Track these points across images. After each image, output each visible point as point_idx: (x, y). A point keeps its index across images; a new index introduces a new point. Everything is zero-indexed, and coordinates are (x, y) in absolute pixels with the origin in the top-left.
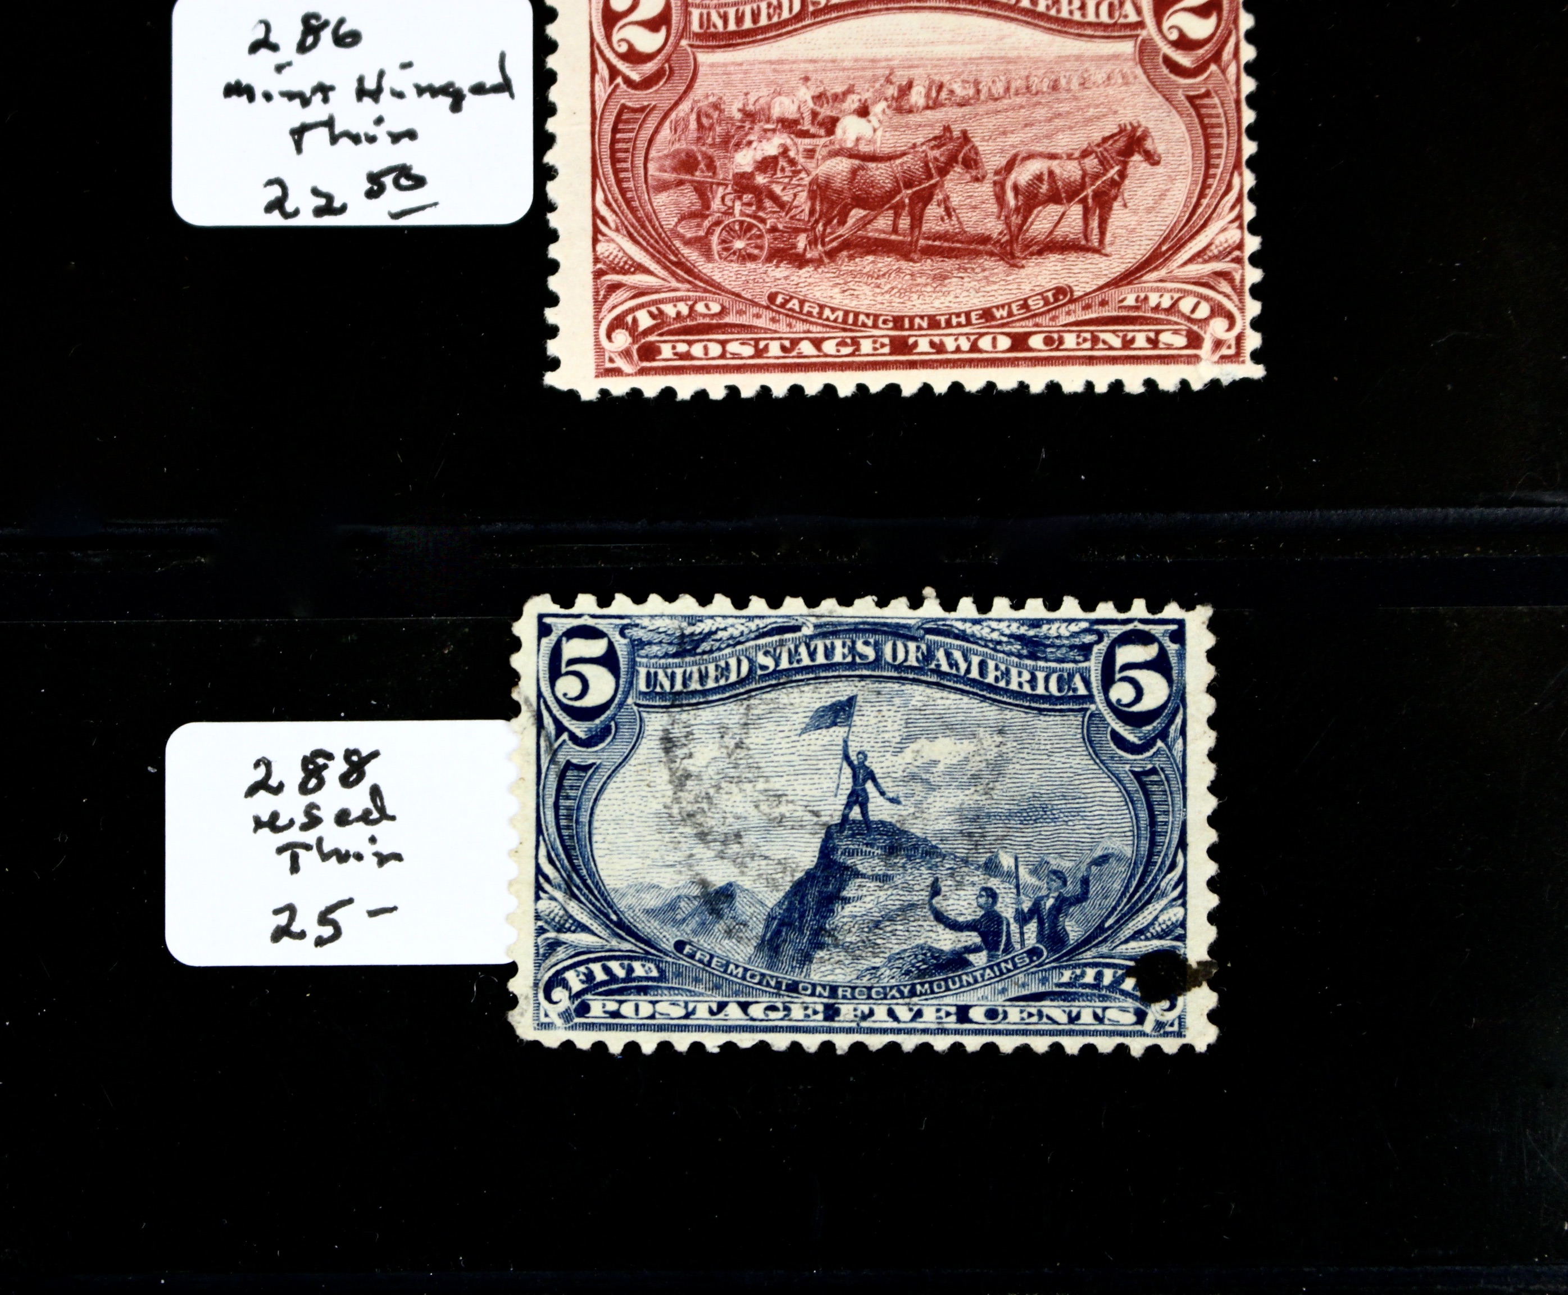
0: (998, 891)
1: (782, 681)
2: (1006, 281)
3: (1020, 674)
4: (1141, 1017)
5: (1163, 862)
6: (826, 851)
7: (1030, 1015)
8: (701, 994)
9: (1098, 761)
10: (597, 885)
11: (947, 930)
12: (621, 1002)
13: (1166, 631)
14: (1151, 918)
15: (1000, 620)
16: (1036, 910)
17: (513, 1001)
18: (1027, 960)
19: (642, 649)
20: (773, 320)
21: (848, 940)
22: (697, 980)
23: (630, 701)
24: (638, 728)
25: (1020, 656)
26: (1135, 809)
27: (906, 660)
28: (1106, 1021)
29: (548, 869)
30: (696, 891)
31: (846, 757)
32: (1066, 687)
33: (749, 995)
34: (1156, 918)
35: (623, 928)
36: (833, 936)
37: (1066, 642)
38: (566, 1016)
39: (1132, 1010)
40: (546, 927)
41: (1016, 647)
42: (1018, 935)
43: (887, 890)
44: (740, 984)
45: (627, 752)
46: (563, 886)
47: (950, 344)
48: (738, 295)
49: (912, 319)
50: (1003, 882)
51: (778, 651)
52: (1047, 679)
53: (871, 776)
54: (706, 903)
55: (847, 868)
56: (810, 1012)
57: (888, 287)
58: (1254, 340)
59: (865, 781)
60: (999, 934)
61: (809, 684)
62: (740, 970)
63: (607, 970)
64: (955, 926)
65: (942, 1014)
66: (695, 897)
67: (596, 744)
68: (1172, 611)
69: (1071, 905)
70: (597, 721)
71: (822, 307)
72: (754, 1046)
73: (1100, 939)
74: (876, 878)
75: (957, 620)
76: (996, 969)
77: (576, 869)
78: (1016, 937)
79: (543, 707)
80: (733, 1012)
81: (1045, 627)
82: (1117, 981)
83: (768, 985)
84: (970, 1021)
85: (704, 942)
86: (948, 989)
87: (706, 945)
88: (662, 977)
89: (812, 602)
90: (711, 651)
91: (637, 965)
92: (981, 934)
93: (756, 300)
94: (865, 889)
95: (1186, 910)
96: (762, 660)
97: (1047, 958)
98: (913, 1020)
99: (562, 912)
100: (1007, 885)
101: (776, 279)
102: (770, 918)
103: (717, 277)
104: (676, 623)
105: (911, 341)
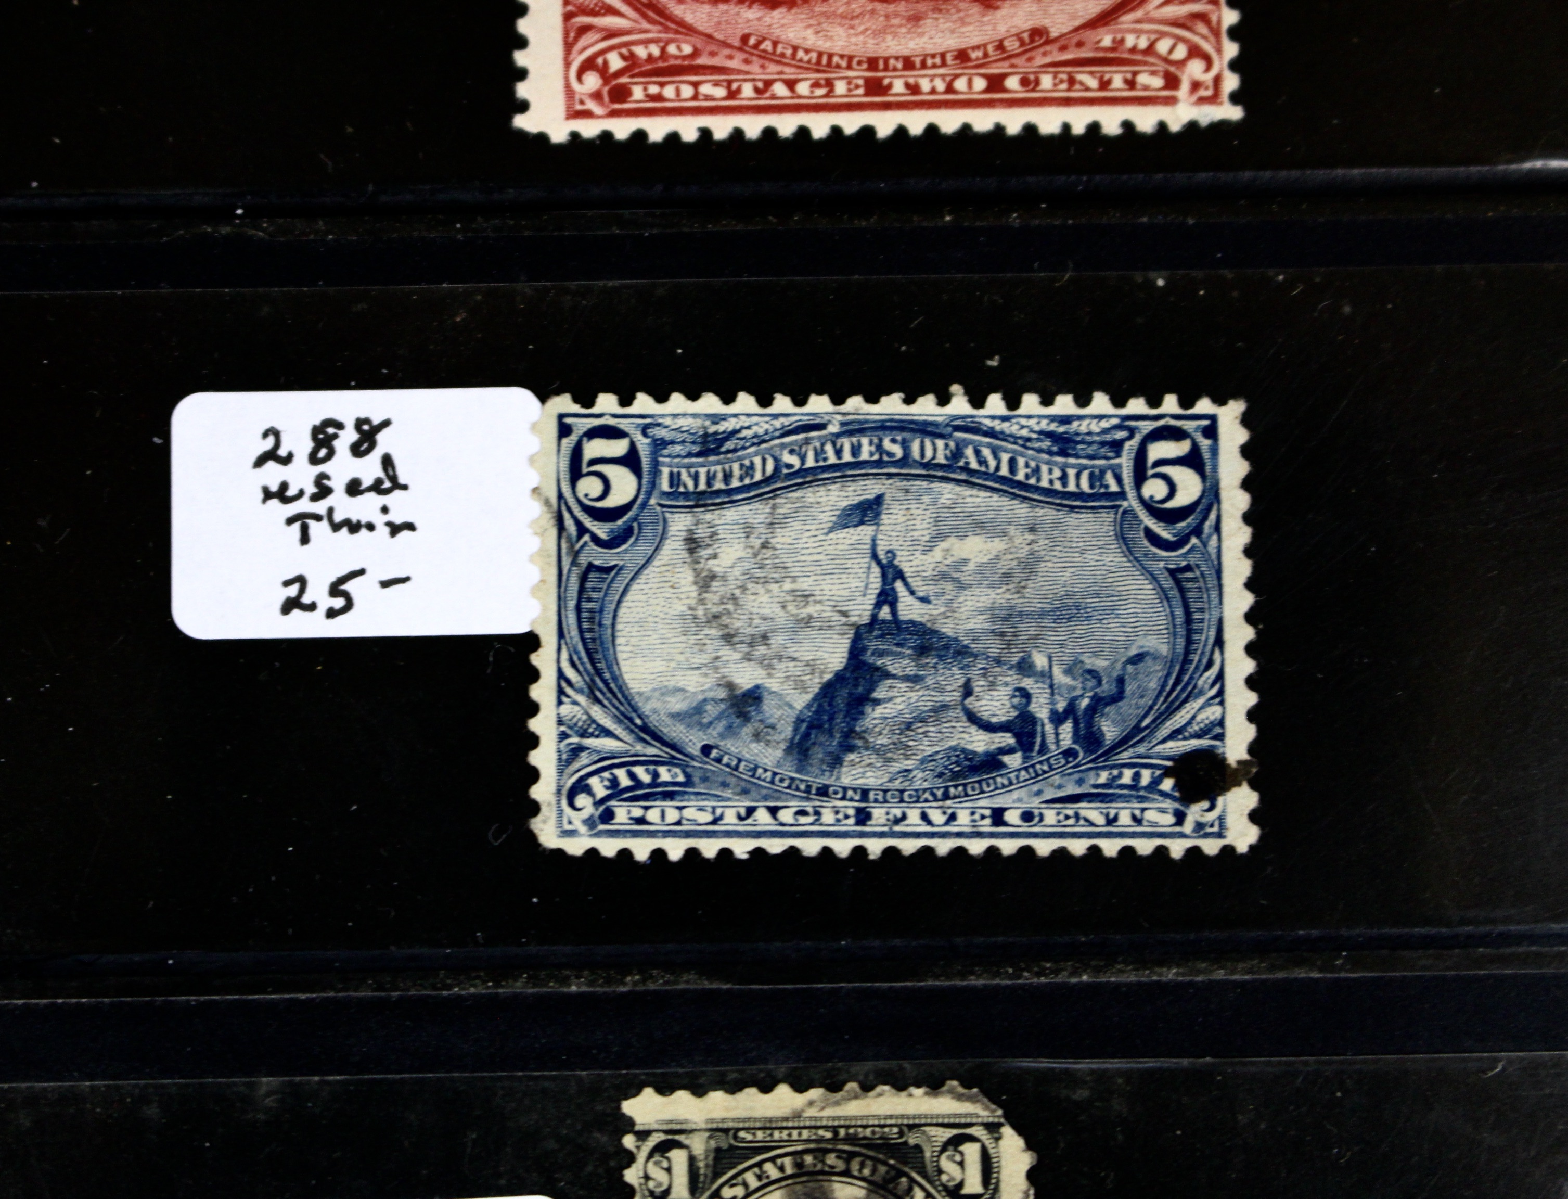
0: (1031, 691)
1: (808, 479)
2: (982, 22)
3: (1050, 471)
4: (1180, 818)
5: (1200, 661)
6: (856, 652)
7: (1067, 817)
8: (729, 799)
9: (1131, 558)
10: (620, 688)
11: (981, 732)
12: (646, 808)
13: (1198, 427)
14: (1189, 716)
15: (1029, 417)
16: (1071, 710)
17: (535, 808)
18: (1063, 761)
19: (665, 448)
20: (747, 62)
21: (879, 742)
22: (725, 785)
23: (653, 501)
24: (660, 528)
25: (1050, 453)
26: (1170, 606)
27: (934, 458)
28: (1145, 823)
29: (570, 673)
30: (722, 694)
31: (875, 556)
32: (1098, 484)
33: (778, 799)
34: (1194, 717)
35: (648, 733)
36: (863, 738)
37: (1097, 438)
38: (590, 823)
39: (1170, 811)
40: (569, 732)
41: (1046, 444)
42: (1053, 736)
43: (918, 691)
44: (769, 788)
45: (650, 552)
46: (586, 690)
47: (925, 85)
48: (709, 37)
49: (886, 60)
50: (1037, 682)
51: (804, 449)
52: (1078, 476)
53: (900, 575)
54: (733, 705)
55: (877, 669)
56: (840, 816)
57: (861, 28)
58: (1231, 82)
59: (894, 580)
60: (1032, 735)
61: (835, 483)
62: (769, 774)
63: (632, 776)
64: (989, 727)
65: (977, 817)
66: (722, 700)
67: (618, 546)
68: (1204, 406)
69: (1107, 704)
70: (620, 522)
71: (795, 49)
72: (785, 852)
73: (1137, 739)
74: (907, 678)
75: (986, 417)
76: (1031, 770)
77: (599, 673)
78: (1051, 738)
79: (564, 508)
80: (762, 817)
81: (1075, 424)
82: (1156, 782)
83: (798, 789)
84: (1005, 824)
85: (731, 746)
86: (982, 792)
87: (733, 749)
88: (688, 782)
89: (838, 400)
90: (735, 450)
91: (662, 770)
92: (1016, 735)
93: (729, 41)
94: (895, 690)
95: (1224, 708)
96: (787, 458)
97: (1083, 759)
98: (947, 823)
99: (585, 717)
100: (1040, 685)
101: (749, 21)
102: (799, 721)
103: (689, 18)
104: (699, 422)
105: (886, 82)
